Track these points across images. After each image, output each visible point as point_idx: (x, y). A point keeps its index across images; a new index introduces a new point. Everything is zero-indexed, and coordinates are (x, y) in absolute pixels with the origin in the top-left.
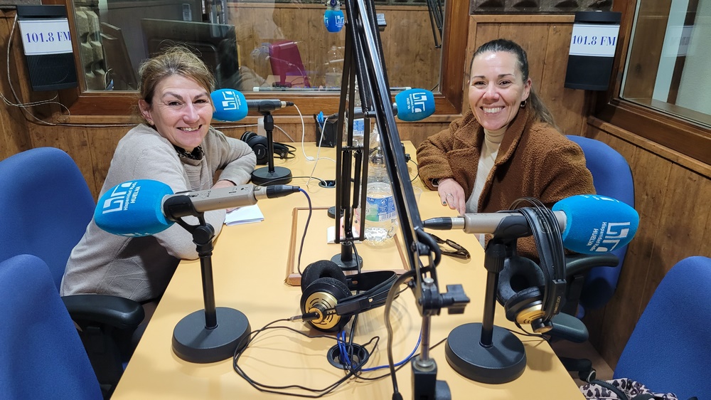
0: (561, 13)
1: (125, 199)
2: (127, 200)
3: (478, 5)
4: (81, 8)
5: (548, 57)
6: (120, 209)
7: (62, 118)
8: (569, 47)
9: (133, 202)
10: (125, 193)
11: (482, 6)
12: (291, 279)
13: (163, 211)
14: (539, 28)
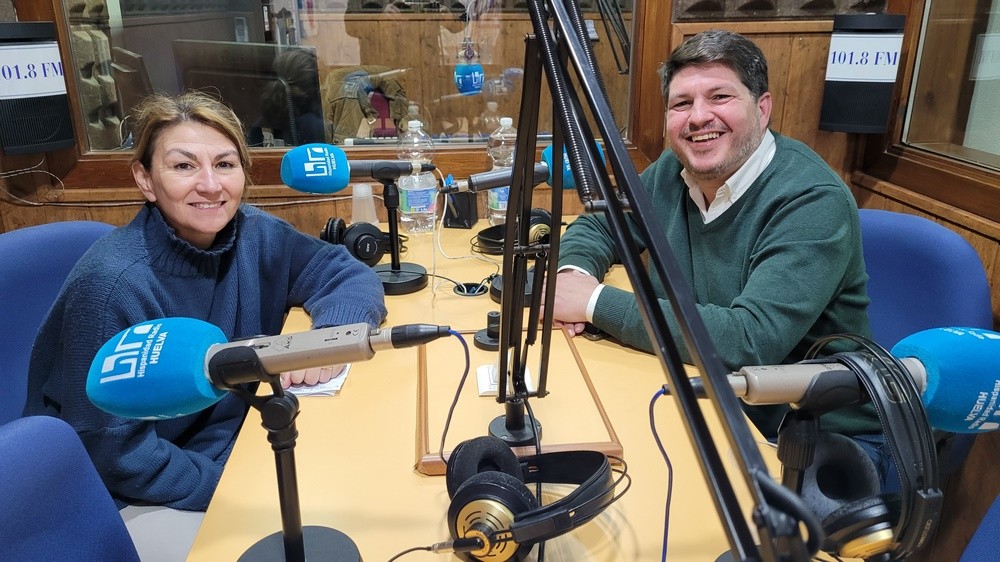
0: (810, 18)
1: (139, 357)
2: (144, 359)
3: (685, 8)
4: (82, 26)
5: (792, 84)
6: (131, 375)
7: (52, 194)
8: (825, 68)
9: (154, 362)
10: (139, 345)
11: (691, 10)
12: (426, 464)
13: (207, 375)
14: (777, 41)
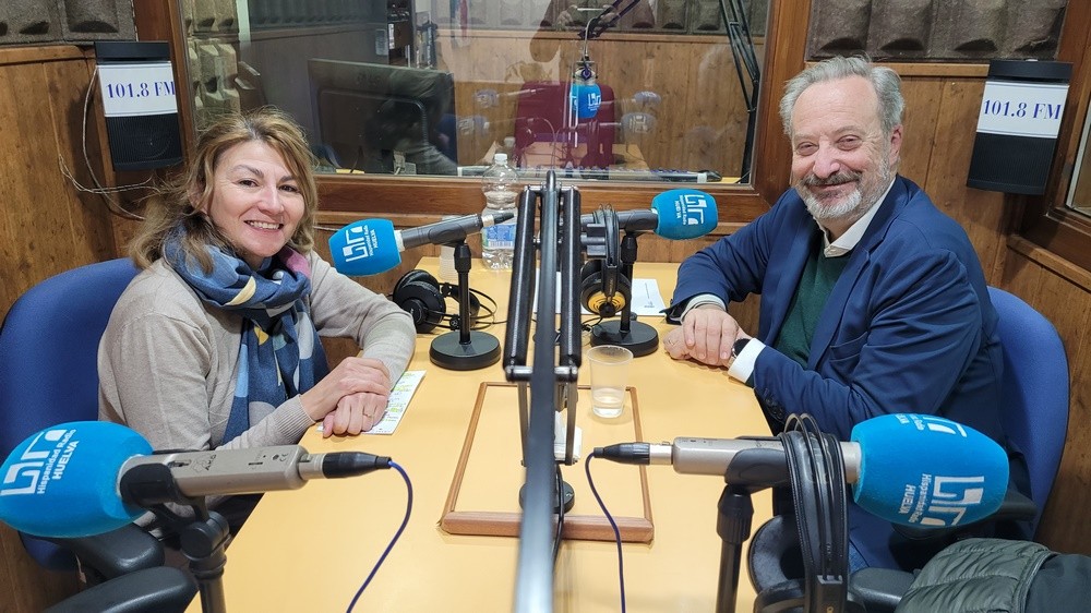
0: (966, 61)
3: (820, 46)
5: (939, 134)
8: (977, 117)
11: (828, 47)
